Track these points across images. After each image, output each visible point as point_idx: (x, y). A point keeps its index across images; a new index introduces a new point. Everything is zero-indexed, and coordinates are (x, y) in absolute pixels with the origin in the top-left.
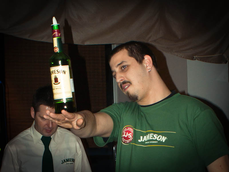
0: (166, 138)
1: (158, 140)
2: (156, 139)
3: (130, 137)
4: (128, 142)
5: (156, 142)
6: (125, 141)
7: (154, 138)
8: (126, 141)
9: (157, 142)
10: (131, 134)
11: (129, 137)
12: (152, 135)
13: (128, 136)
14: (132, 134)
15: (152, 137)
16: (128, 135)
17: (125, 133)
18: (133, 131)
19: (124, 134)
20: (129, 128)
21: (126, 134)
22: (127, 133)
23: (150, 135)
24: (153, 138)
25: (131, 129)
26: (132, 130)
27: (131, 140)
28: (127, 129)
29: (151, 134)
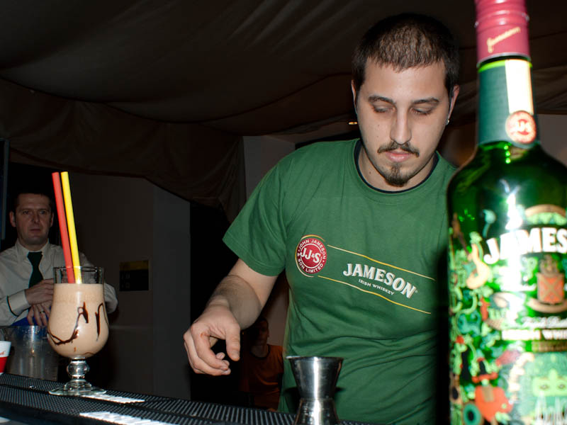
0: (414, 288)
1: (394, 287)
2: (392, 286)
3: (316, 262)
4: (312, 271)
5: (389, 292)
6: (305, 268)
7: (388, 281)
8: (308, 269)
9: (392, 293)
10: (320, 255)
11: (314, 261)
12: (382, 273)
13: (312, 258)
14: (322, 255)
15: (381, 278)
16: (313, 256)
17: (305, 249)
18: (323, 249)
19: (303, 252)
20: (315, 242)
21: (307, 253)
22: (311, 251)
23: (376, 271)
24: (385, 280)
25: (319, 244)
26: (322, 246)
27: (319, 269)
28: (310, 242)
29: (379, 270)
